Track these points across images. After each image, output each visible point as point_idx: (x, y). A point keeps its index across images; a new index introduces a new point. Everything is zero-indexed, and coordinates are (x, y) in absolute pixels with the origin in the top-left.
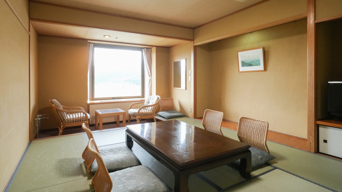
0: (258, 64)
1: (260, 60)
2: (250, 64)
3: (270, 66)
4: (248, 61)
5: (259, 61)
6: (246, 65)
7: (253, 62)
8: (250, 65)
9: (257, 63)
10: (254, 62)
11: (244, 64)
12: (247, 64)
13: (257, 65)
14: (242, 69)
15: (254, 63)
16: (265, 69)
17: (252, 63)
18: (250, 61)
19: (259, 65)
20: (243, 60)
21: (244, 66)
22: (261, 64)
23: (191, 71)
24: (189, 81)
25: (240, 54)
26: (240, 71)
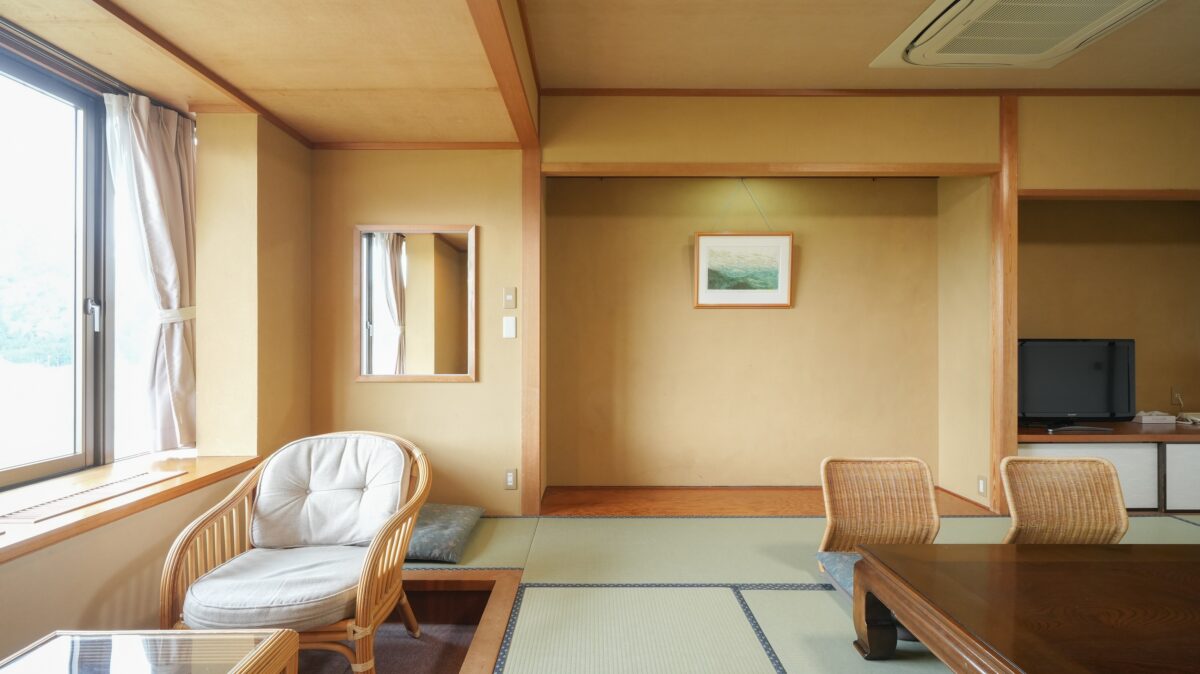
0: (771, 284)
1: (777, 272)
2: (741, 281)
3: (801, 298)
4: (735, 270)
5: (774, 274)
6: (726, 285)
7: (752, 276)
8: (741, 284)
9: (769, 282)
10: (756, 275)
11: (717, 280)
12: (732, 280)
13: (765, 286)
14: (707, 296)
15: (757, 279)
16: (793, 303)
17: (751, 280)
18: (743, 272)
19: (775, 286)
20: (717, 265)
21: (719, 288)
22: (779, 285)
23: (516, 289)
24: (505, 336)
25: (705, 243)
26: (702, 301)
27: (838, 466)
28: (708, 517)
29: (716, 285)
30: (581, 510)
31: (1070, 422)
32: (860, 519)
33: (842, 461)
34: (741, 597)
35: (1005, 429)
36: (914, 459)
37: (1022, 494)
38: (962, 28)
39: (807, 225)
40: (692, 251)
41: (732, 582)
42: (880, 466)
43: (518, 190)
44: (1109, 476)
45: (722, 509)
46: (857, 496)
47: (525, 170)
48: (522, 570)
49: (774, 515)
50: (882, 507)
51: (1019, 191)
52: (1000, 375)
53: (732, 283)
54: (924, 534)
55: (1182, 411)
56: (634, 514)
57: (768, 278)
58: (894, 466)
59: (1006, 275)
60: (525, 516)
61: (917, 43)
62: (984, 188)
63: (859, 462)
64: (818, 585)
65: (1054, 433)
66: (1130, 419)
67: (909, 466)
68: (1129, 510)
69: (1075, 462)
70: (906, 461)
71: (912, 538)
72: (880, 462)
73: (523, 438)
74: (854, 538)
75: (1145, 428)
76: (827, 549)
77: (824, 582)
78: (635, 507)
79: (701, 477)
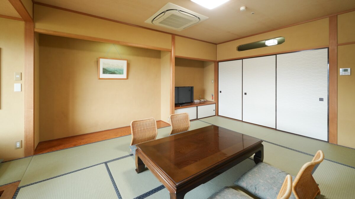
1: (123, 70)
2: (113, 72)
3: (130, 77)
4: (111, 69)
5: (122, 70)
6: (108, 73)
10: (117, 70)
11: (105, 71)
12: (110, 71)
13: (120, 73)
14: (102, 76)
16: (127, 78)
17: (116, 72)
18: (114, 69)
19: (123, 74)
20: (105, 67)
21: (106, 74)
22: (124, 73)
23: (21, 73)
24: (15, 90)
25: (102, 61)
26: (101, 77)
27: (135, 123)
28: (101, 141)
29: (105, 73)
30: (53, 149)
31: (184, 103)
32: (140, 135)
33: (136, 121)
34: (107, 165)
35: (172, 107)
36: (153, 118)
37: (173, 122)
38: (162, 20)
39: (131, 58)
40: (98, 62)
41: (105, 161)
42: (145, 121)
43: (23, 37)
44: (188, 116)
45: (106, 137)
46: (139, 129)
47: (26, 30)
48: (20, 181)
49: (121, 136)
50: (145, 131)
51: (175, 56)
52: (172, 95)
53: (111, 72)
54: (154, 136)
55: (201, 99)
56: (75, 146)
57: (121, 71)
58: (148, 121)
59: (173, 74)
60: (26, 157)
61: (154, 20)
62: (169, 54)
63: (140, 121)
64: (129, 155)
65: (181, 106)
66: (193, 102)
67: (151, 120)
68: (190, 120)
69: (182, 114)
70: (151, 119)
71: (152, 137)
72: (145, 120)
73: (25, 129)
74: (139, 140)
75: (195, 103)
76: (132, 144)
77: (131, 154)
78: (76, 143)
79: (100, 128)
